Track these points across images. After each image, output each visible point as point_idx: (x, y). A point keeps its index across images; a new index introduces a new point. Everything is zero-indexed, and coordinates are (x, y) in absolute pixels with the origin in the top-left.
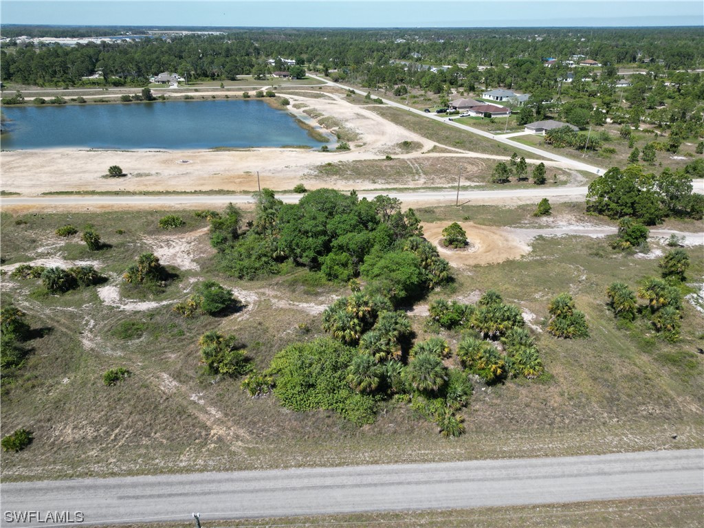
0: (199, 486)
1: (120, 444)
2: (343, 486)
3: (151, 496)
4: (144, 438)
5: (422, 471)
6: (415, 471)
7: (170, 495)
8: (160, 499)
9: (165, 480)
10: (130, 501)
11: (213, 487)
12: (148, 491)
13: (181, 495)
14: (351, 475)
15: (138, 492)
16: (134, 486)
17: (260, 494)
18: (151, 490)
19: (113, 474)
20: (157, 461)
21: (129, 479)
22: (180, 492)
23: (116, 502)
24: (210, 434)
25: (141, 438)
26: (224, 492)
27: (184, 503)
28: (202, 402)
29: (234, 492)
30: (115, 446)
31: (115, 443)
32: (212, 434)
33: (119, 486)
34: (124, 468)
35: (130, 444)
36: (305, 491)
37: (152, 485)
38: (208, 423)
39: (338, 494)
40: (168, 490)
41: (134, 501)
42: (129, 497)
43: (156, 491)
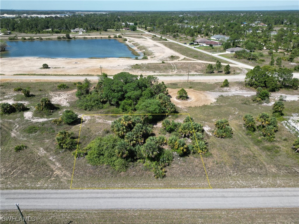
0: (42, 195)
1: (14, 176)
2: (105, 198)
3: (20, 198)
4: (25, 174)
5: (142, 193)
6: (138, 193)
7: (28, 198)
8: (24, 200)
9: (28, 192)
10: (11, 200)
11: (48, 196)
12: (20, 196)
13: (33, 198)
14: (109, 193)
15: (15, 196)
16: (14, 194)
17: (67, 200)
18: (21, 196)
19: (7, 189)
20: (28, 184)
21: (13, 191)
22: (33, 197)
23: (4, 200)
24: (53, 174)
25: (24, 174)
26: (52, 198)
27: (33, 202)
28: (54, 160)
29: (56, 198)
30: (12, 177)
31: (12, 176)
32: (54, 174)
33: (8, 194)
34: (13, 186)
35: (18, 176)
36: (87, 199)
37: (22, 194)
38: (54, 169)
39: (101, 201)
40: (29, 196)
41: (13, 200)
42: (11, 198)
43: (23, 196)
